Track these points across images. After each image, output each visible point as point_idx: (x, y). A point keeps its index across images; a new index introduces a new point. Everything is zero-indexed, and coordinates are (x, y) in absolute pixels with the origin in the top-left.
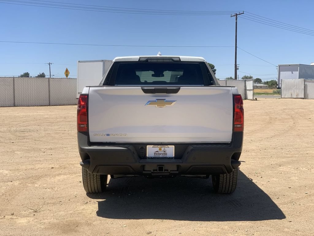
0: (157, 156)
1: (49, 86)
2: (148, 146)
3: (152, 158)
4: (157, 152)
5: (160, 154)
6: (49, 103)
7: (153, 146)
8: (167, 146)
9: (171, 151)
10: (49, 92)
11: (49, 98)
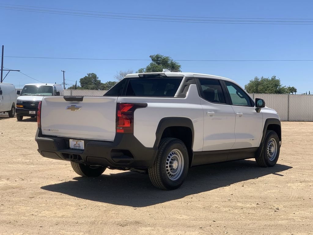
0: (75, 148)
1: (288, 102)
2: (70, 140)
3: (73, 149)
4: (75, 144)
5: (77, 146)
6: (288, 118)
7: (73, 140)
8: (80, 141)
9: (82, 145)
10: (288, 108)
11: (288, 114)
